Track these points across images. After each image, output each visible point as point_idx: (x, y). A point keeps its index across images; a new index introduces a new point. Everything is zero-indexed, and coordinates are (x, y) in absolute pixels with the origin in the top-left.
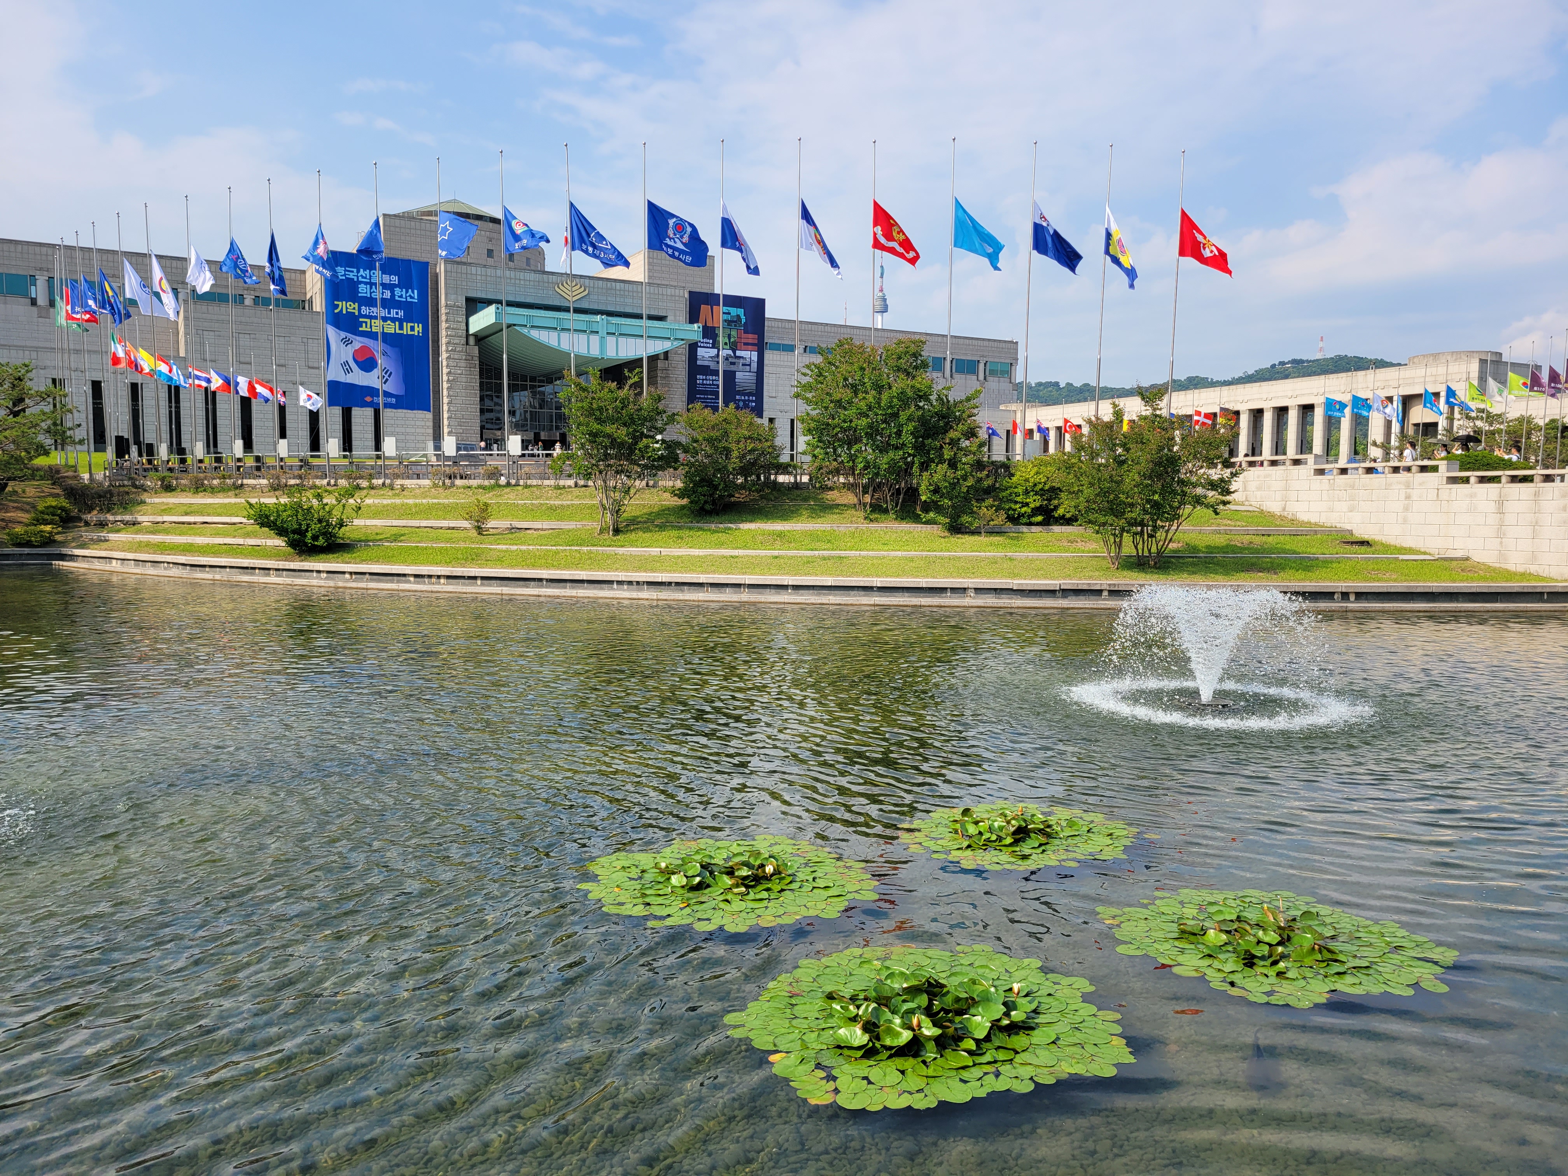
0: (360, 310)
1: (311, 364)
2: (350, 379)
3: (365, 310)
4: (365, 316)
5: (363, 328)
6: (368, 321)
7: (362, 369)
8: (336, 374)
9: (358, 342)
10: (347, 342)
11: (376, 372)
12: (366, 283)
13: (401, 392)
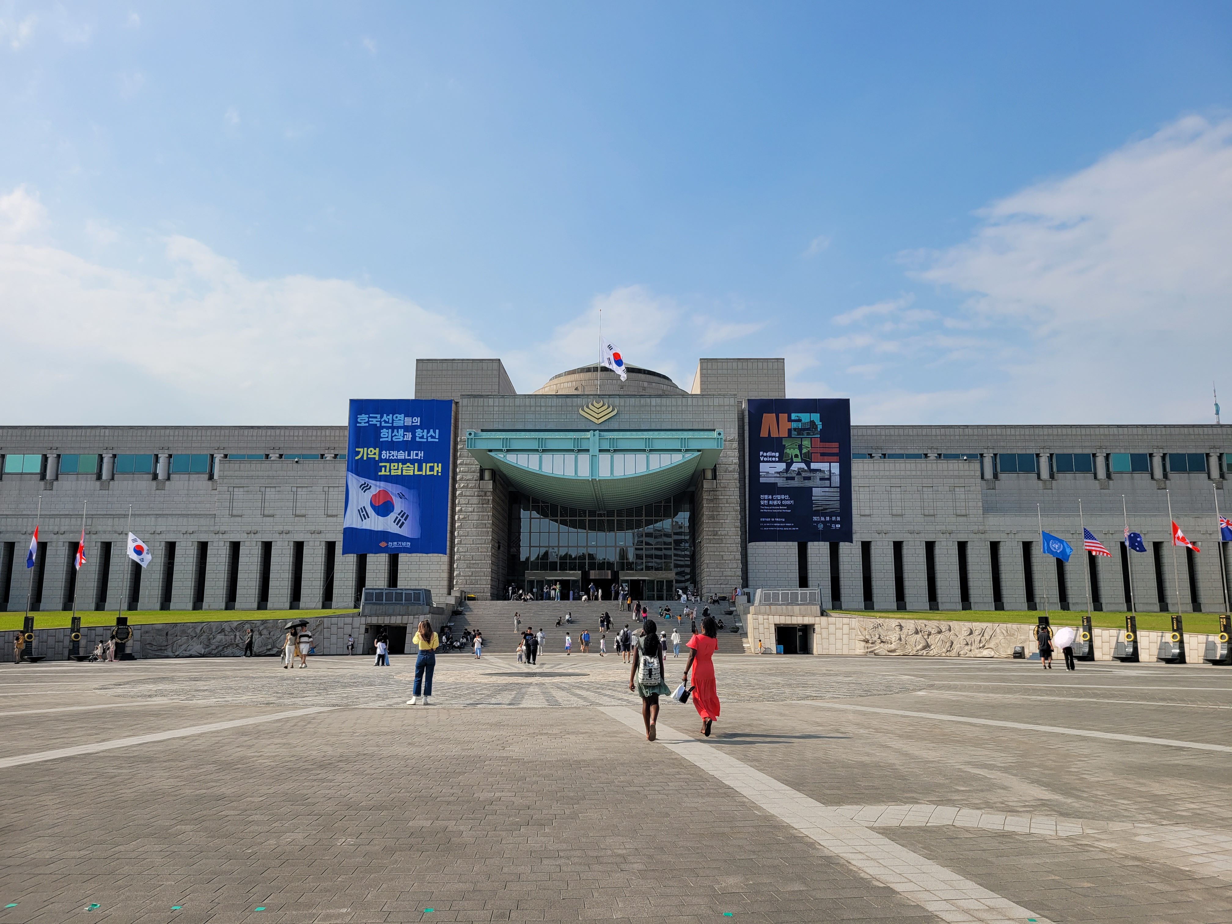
0: (380, 454)
1: (330, 513)
2: (367, 525)
3: (385, 455)
4: (386, 461)
5: (383, 473)
6: (388, 465)
7: (378, 514)
8: (353, 521)
9: (376, 487)
10: (365, 488)
11: (392, 516)
12: (387, 428)
13: (416, 535)
